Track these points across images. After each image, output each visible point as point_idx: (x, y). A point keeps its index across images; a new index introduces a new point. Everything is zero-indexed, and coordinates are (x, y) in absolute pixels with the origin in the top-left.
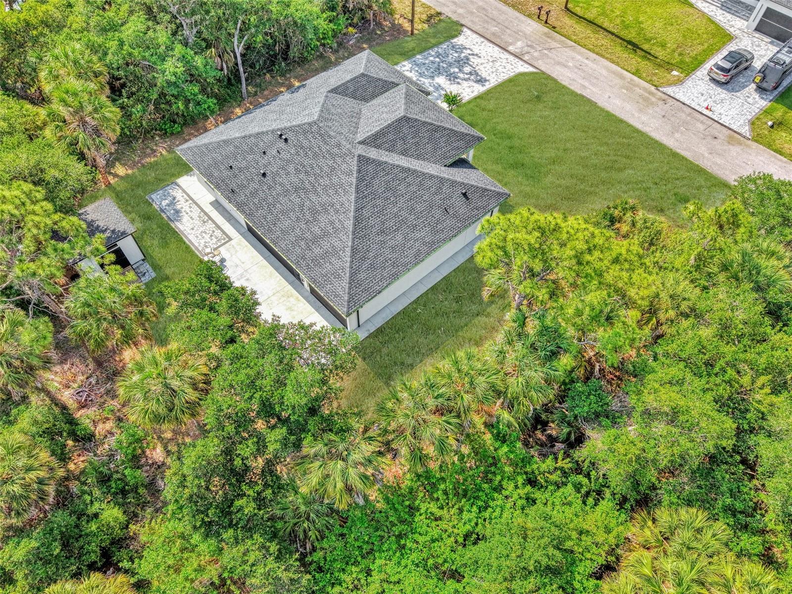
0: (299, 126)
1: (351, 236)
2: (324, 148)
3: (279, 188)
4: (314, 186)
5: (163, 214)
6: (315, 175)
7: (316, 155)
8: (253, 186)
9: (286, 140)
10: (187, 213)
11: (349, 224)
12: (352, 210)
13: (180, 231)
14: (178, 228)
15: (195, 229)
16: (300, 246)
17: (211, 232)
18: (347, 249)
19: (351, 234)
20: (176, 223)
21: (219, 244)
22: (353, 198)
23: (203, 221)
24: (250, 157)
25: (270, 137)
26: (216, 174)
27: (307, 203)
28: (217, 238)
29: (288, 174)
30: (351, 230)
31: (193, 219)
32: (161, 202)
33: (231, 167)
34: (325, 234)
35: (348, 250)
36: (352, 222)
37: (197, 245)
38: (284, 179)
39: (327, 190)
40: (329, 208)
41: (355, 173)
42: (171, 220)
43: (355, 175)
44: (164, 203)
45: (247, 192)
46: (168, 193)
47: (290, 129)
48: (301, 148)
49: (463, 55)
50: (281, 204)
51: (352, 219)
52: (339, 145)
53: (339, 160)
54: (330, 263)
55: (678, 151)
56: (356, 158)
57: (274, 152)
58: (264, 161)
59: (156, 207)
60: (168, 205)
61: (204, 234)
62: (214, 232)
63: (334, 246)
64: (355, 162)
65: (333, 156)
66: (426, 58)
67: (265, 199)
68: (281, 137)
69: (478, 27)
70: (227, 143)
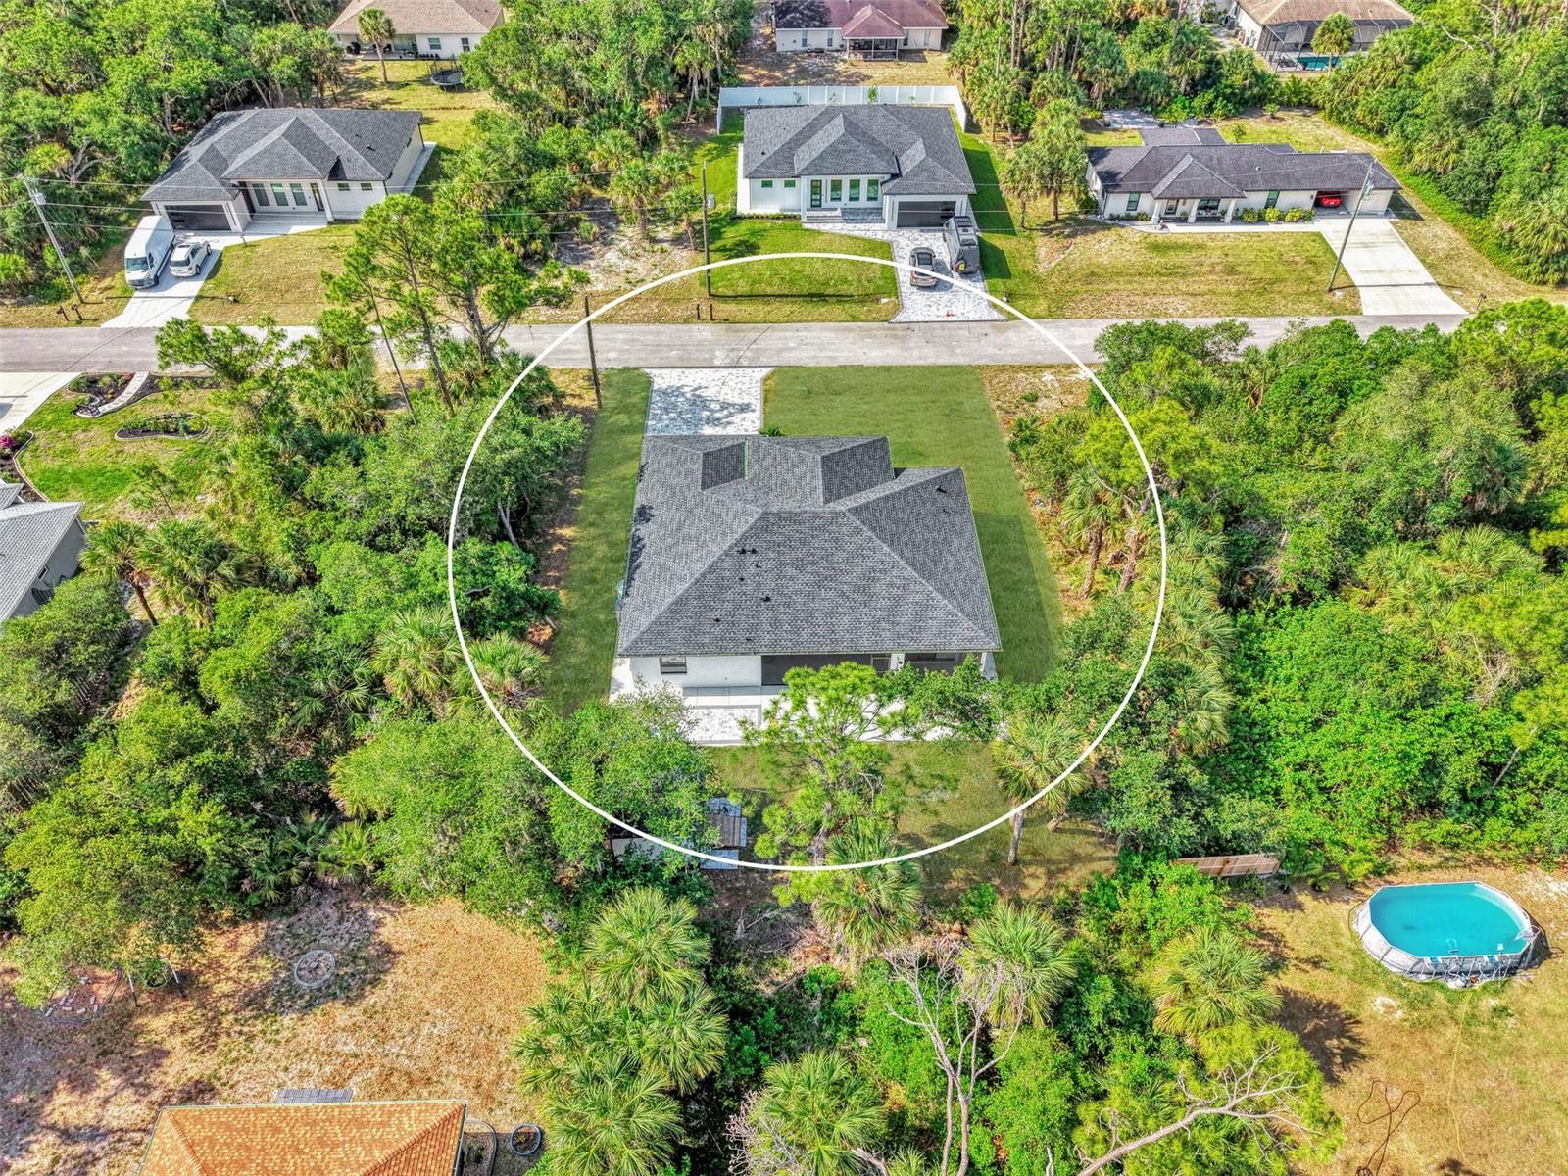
0: (751, 528)
1: (924, 582)
3: (799, 599)
4: (834, 569)
6: (823, 558)
7: (803, 542)
9: (754, 551)
11: (910, 572)
12: (899, 560)
15: (710, 728)
16: (883, 630)
18: (933, 595)
19: (921, 579)
22: (886, 548)
24: (729, 595)
25: (728, 563)
26: (706, 640)
27: (845, 588)
29: (792, 579)
30: (917, 576)
33: (718, 620)
34: (897, 601)
35: (935, 594)
36: (910, 570)
38: (792, 587)
39: (852, 563)
40: (873, 574)
41: (863, 527)
43: (865, 529)
45: (767, 627)
47: (744, 537)
48: (779, 546)
49: (688, 395)
50: (817, 610)
51: (908, 567)
52: (816, 515)
53: (833, 528)
55: (977, 363)
56: (848, 515)
57: (752, 570)
58: (749, 587)
61: (726, 725)
62: (731, 715)
63: (917, 602)
64: (852, 518)
65: (822, 529)
66: (660, 420)
67: (796, 619)
68: (743, 551)
69: (655, 362)
70: (681, 602)
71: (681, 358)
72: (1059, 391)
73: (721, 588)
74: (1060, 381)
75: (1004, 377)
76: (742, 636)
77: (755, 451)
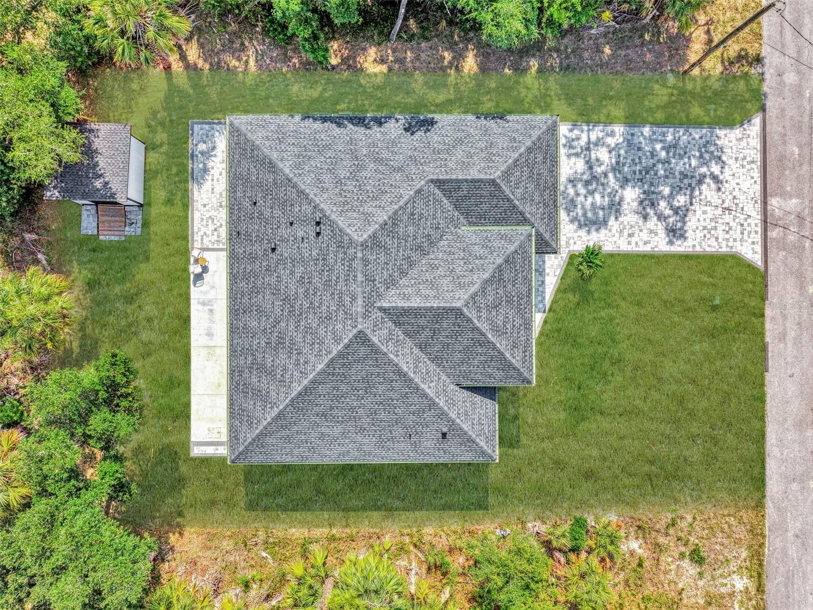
0: (341, 231)
1: (287, 401)
2: (341, 285)
3: (274, 280)
4: (301, 314)
5: (190, 162)
6: (311, 303)
7: (327, 284)
8: (257, 249)
9: (318, 234)
10: (213, 180)
11: (297, 388)
12: (309, 379)
13: (192, 199)
14: (193, 194)
15: (207, 207)
16: (246, 358)
17: (218, 224)
18: (275, 409)
19: (289, 399)
20: (195, 185)
21: (216, 246)
22: (320, 367)
23: (221, 203)
24: (277, 212)
25: (307, 209)
27: (283, 325)
28: (218, 236)
29: (292, 273)
30: (293, 395)
31: (213, 193)
32: (199, 142)
33: (255, 203)
34: (271, 373)
35: (276, 411)
36: (299, 389)
37: (196, 230)
38: (284, 274)
39: (307, 332)
40: (295, 352)
41: (342, 345)
42: (192, 177)
43: (340, 347)
44: (202, 147)
45: (248, 250)
46: (213, 135)
47: (332, 224)
48: (323, 259)
49: (704, 170)
50: (264, 297)
51: (301, 387)
53: (341, 315)
54: (255, 403)
56: (355, 331)
57: (301, 234)
58: (284, 232)
59: (190, 146)
60: (202, 153)
61: (210, 221)
62: (221, 225)
63: (268, 392)
64: (351, 335)
65: (341, 304)
66: (652, 141)
67: (256, 276)
68: (318, 223)
69: (774, 128)
70: (272, 167)
71: (782, 158)
72: (712, 590)
73: (284, 204)
74: (732, 595)
75: (741, 533)
76: (243, 228)
77: (503, 237)
